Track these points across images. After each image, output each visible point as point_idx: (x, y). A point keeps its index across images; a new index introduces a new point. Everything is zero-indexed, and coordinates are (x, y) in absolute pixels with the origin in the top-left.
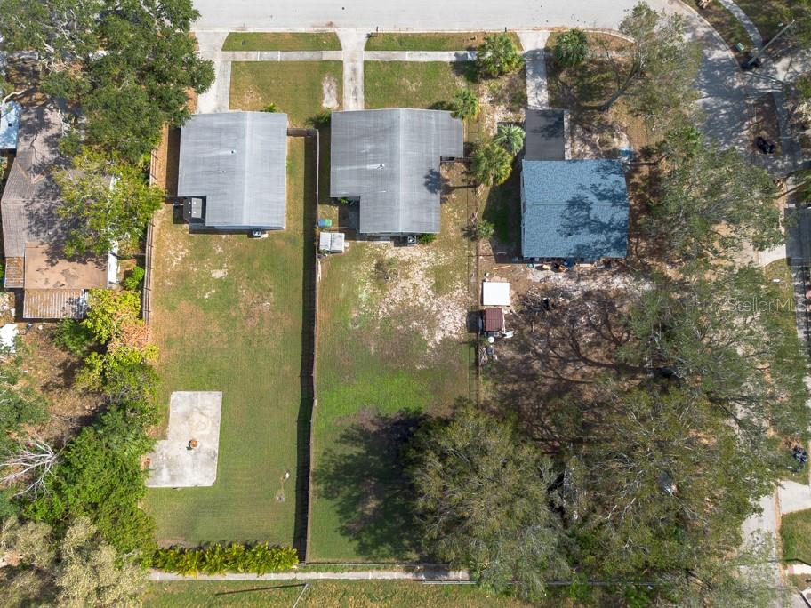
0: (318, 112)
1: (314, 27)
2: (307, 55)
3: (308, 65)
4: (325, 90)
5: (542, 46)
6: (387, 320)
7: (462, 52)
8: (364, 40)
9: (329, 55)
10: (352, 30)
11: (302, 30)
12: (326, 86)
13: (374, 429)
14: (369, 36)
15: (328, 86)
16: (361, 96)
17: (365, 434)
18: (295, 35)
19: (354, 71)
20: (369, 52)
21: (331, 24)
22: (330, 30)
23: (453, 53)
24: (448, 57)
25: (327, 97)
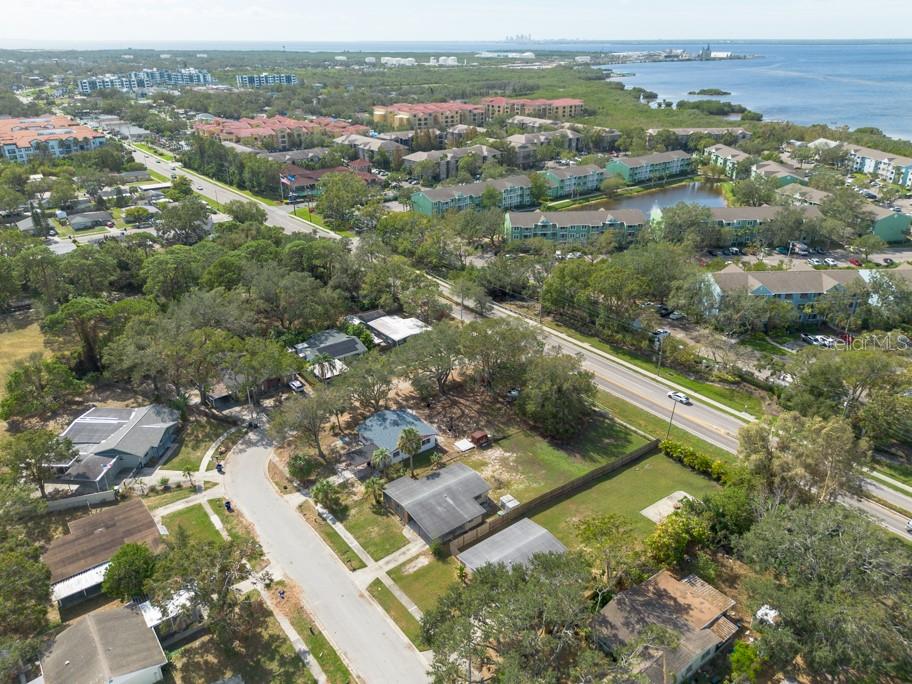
0: (436, 563)
1: (371, 604)
2: (398, 593)
3: (406, 589)
4: (415, 569)
5: (298, 494)
6: (523, 473)
7: (330, 523)
8: (359, 572)
9: (388, 582)
10: (357, 582)
11: (380, 609)
12: (411, 571)
13: (578, 455)
14: (354, 570)
15: (411, 569)
16: (403, 549)
17: (583, 457)
18: (387, 610)
19: (388, 563)
20: (367, 563)
21: (362, 596)
22: (367, 594)
23: (333, 526)
24: (339, 527)
25: (420, 565)
